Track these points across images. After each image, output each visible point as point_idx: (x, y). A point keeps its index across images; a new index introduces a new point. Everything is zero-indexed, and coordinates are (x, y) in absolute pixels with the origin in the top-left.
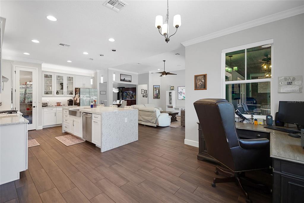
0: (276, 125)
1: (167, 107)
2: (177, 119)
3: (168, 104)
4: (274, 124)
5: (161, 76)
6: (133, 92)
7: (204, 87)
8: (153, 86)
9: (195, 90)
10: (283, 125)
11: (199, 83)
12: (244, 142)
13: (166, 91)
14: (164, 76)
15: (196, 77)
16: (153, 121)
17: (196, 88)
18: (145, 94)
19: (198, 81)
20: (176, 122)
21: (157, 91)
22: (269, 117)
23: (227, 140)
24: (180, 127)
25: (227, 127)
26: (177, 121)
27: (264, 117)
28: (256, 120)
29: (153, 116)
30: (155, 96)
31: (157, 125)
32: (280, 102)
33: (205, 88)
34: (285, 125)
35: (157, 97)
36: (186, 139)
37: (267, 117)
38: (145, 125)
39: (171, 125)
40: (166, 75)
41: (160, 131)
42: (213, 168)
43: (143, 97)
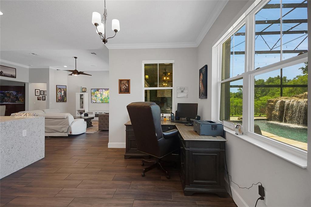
0: (176, 120)
1: (77, 112)
2: (92, 124)
3: (78, 107)
4: (175, 119)
5: (71, 75)
6: (17, 92)
7: (127, 91)
8: (57, 85)
9: (119, 93)
10: (179, 120)
11: (123, 87)
12: (165, 134)
13: (76, 93)
14: (76, 75)
15: (121, 81)
16: (64, 129)
17: (121, 91)
18: (41, 96)
19: (122, 85)
20: (91, 127)
21: (63, 92)
22: (172, 115)
23: (156, 134)
24: (98, 132)
25: (156, 124)
26: (93, 126)
27: (170, 115)
28: (165, 117)
29: (63, 123)
30: (60, 98)
31: (69, 134)
32: (178, 103)
33: (129, 92)
34: (180, 119)
35: (62, 99)
36: (110, 142)
37: (171, 115)
38: (49, 137)
39: (86, 131)
40: (78, 74)
41: (74, 140)
42: (139, 162)
43: (38, 99)
